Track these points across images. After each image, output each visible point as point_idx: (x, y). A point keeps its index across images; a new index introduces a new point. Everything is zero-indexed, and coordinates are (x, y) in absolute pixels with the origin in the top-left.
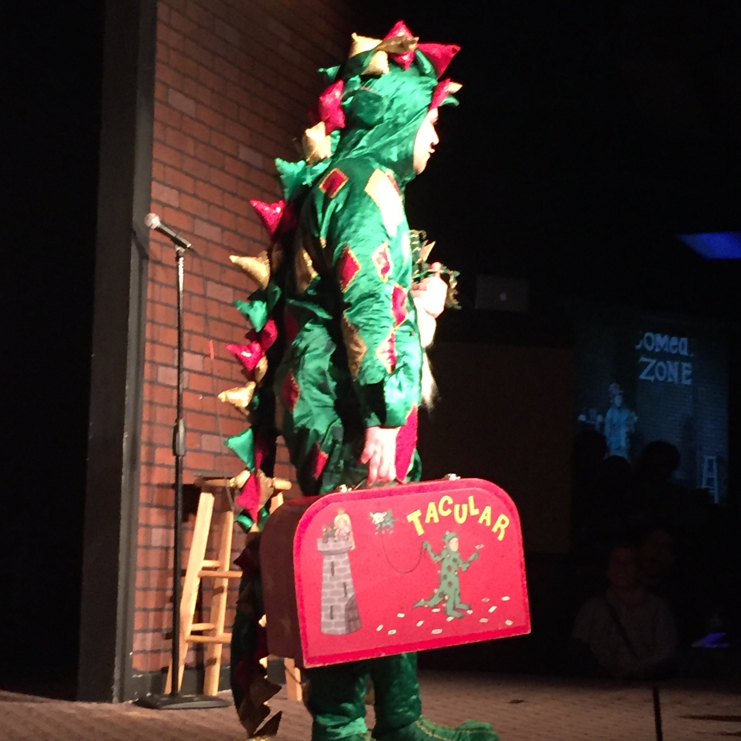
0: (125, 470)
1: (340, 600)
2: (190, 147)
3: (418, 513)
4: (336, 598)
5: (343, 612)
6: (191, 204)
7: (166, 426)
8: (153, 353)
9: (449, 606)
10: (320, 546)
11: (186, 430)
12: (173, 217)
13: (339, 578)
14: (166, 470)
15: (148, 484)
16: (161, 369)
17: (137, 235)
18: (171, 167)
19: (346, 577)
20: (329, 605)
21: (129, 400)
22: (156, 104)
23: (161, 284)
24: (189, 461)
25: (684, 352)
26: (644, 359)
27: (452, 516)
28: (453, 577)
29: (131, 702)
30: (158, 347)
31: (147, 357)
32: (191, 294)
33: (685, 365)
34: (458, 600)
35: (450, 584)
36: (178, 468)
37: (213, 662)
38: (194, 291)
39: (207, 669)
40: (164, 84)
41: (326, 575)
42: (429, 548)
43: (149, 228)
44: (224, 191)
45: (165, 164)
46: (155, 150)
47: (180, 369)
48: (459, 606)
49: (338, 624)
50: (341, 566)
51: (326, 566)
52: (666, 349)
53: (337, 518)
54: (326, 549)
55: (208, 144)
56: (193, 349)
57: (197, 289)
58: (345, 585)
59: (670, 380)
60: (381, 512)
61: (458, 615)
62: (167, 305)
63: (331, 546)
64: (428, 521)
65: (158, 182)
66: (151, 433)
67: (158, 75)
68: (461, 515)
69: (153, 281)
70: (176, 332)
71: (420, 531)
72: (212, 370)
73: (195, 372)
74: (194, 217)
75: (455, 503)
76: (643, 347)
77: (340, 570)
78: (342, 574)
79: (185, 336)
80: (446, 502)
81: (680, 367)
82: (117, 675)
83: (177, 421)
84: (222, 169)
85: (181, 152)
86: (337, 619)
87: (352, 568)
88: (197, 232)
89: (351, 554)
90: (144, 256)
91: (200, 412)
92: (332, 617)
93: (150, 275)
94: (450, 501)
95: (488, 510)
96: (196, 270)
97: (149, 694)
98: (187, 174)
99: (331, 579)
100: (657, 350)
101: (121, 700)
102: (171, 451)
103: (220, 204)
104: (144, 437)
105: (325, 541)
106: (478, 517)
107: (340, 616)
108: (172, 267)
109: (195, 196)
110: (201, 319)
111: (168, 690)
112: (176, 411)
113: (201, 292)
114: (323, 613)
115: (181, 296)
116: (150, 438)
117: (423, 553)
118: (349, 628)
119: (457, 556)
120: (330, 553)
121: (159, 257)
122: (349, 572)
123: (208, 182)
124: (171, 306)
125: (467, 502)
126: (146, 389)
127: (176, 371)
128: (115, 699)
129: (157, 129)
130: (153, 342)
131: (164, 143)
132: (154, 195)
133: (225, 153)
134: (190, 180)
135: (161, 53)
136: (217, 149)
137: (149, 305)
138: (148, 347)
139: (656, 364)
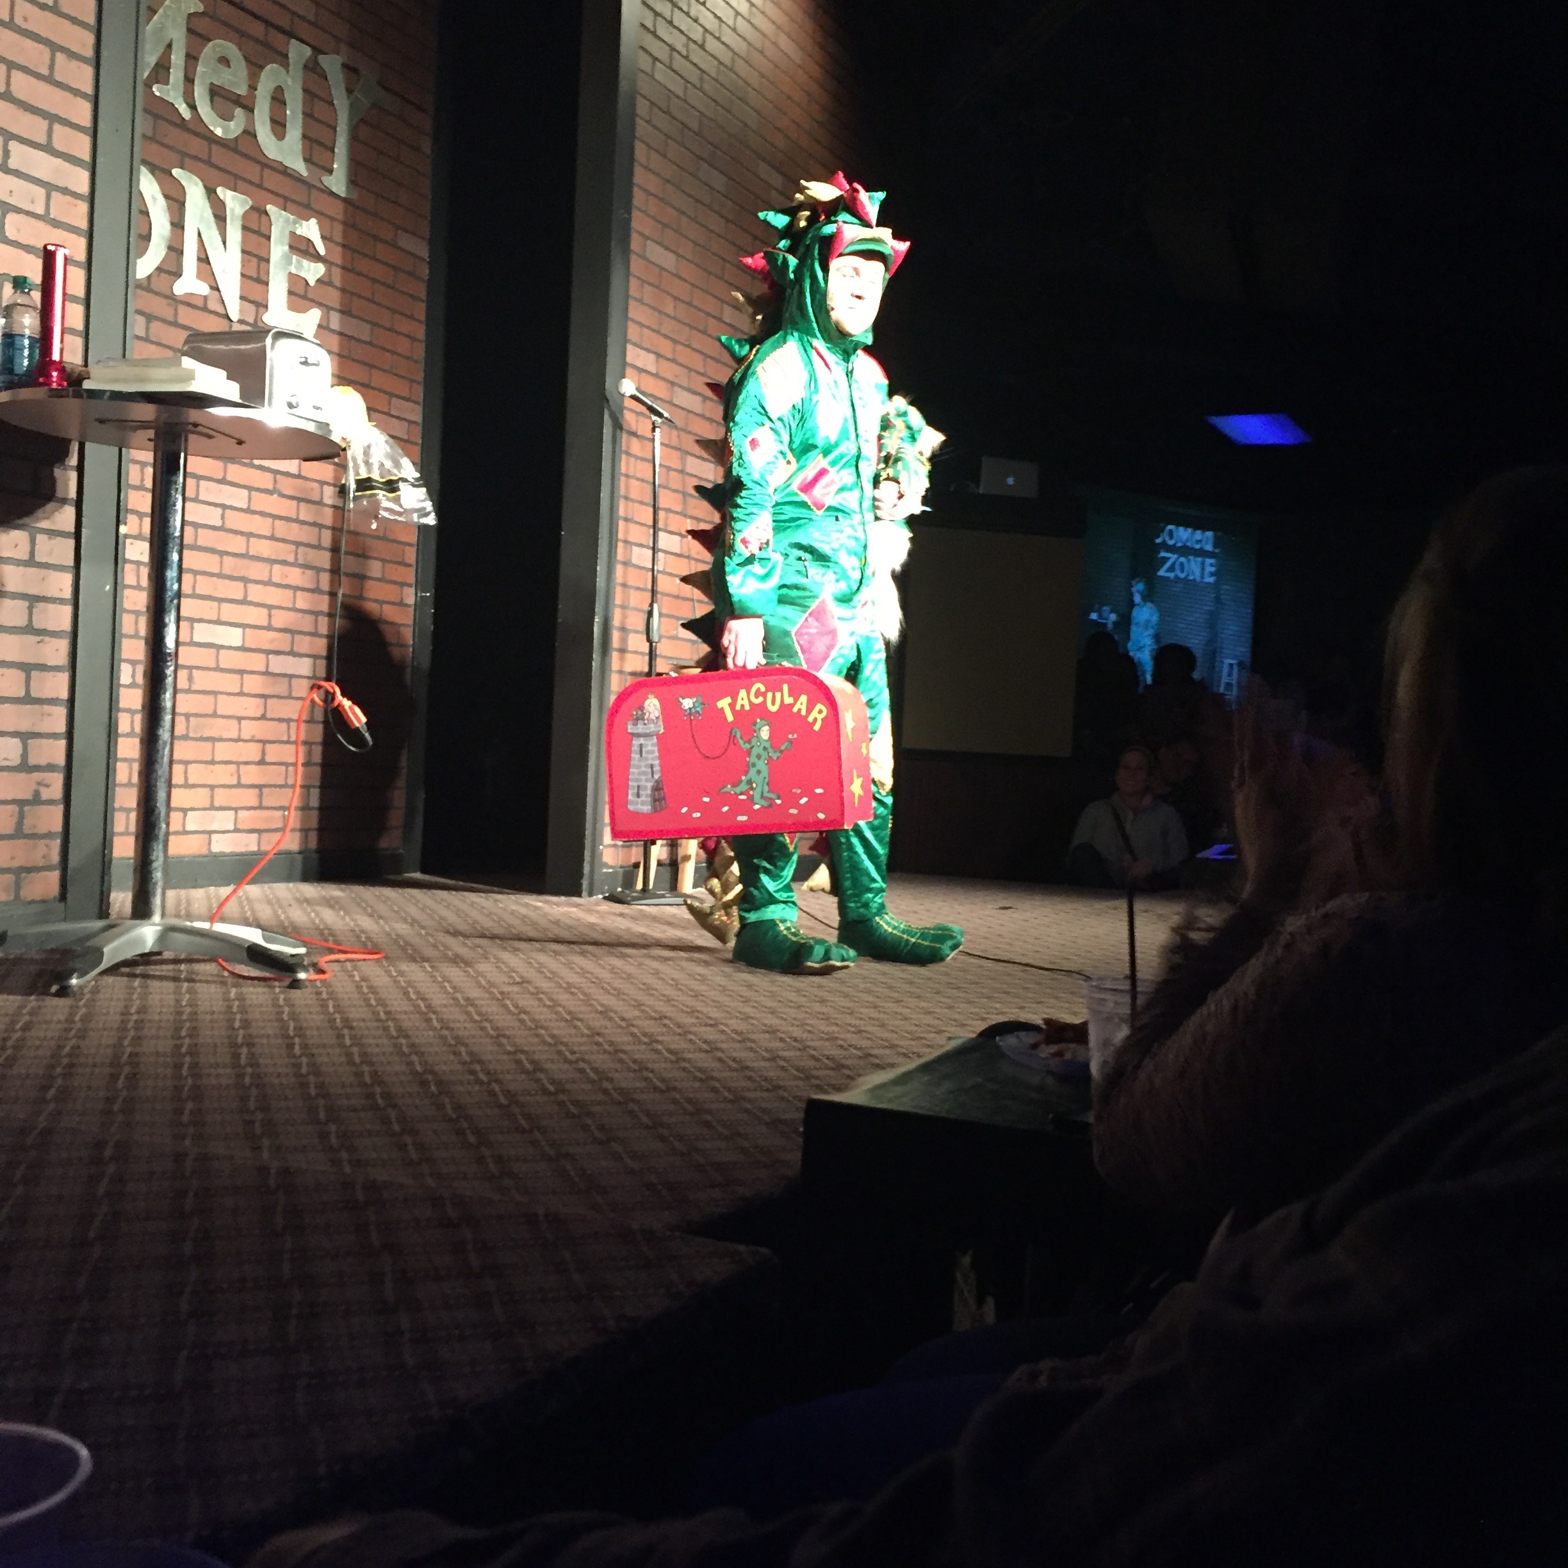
0: (596, 656)
1: (647, 781)
2: (669, 307)
3: (728, 700)
4: (643, 778)
5: (649, 792)
6: (670, 371)
7: (639, 610)
8: (627, 532)
9: (757, 795)
10: (630, 729)
11: (661, 615)
12: (650, 385)
13: (647, 759)
14: (640, 657)
15: (621, 672)
16: (635, 549)
17: (611, 403)
18: (648, 328)
19: (653, 759)
20: (636, 784)
21: (600, 582)
22: (633, 258)
23: (637, 458)
24: (662, 648)
25: (1209, 547)
26: (1163, 554)
27: (764, 702)
28: (762, 765)
29: (600, 896)
30: (632, 526)
31: (620, 536)
32: (669, 469)
33: (1209, 561)
34: (766, 788)
35: (759, 772)
36: (652, 655)
37: (687, 858)
38: (672, 465)
39: (681, 866)
40: (641, 234)
41: (635, 756)
42: (738, 735)
43: (623, 395)
44: (706, 356)
45: (641, 325)
46: (630, 308)
47: (654, 549)
48: (766, 794)
49: (643, 803)
50: (649, 748)
51: (635, 748)
52: (1189, 544)
53: (647, 702)
54: (635, 731)
55: (689, 304)
56: (670, 529)
57: (675, 464)
58: (652, 766)
59: (1191, 577)
60: (691, 697)
61: (765, 804)
62: (643, 480)
63: (640, 728)
64: (738, 707)
65: (635, 345)
66: (624, 617)
67: (634, 224)
68: (773, 703)
69: (628, 454)
70: (651, 510)
71: (730, 718)
72: (689, 550)
73: (672, 554)
74: (673, 384)
75: (767, 691)
76: (1164, 541)
77: (648, 752)
78: (650, 756)
79: (662, 515)
80: (759, 689)
81: (1203, 564)
82: (586, 869)
83: (651, 605)
84: (704, 332)
85: (660, 312)
86: (643, 798)
87: (659, 751)
88: (675, 401)
89: (659, 737)
90: (618, 425)
91: (677, 597)
92: (638, 796)
93: (624, 448)
94: (763, 689)
95: (804, 699)
96: (675, 443)
97: (619, 889)
98: (666, 337)
99: (639, 761)
100: (1179, 545)
101: (591, 895)
102: (645, 637)
103: (702, 370)
104: (616, 621)
105: (635, 724)
106: (792, 706)
107: (647, 796)
108: (648, 439)
109: (673, 361)
110: (680, 496)
111: (639, 885)
112: (650, 594)
113: (680, 468)
114: (630, 792)
115: (657, 470)
116: (623, 623)
117: (732, 739)
118: (654, 808)
119: (767, 745)
120: (639, 735)
121: (634, 427)
122: (657, 754)
123: (688, 346)
124: (647, 482)
125: (781, 690)
126: (619, 570)
127: (650, 552)
128: (584, 893)
129: (633, 283)
130: (626, 520)
131: (640, 301)
132: (629, 359)
133: (708, 314)
134: (668, 343)
135: (638, 198)
136: (700, 310)
137: (623, 479)
138: (621, 524)
139: (1177, 560)
